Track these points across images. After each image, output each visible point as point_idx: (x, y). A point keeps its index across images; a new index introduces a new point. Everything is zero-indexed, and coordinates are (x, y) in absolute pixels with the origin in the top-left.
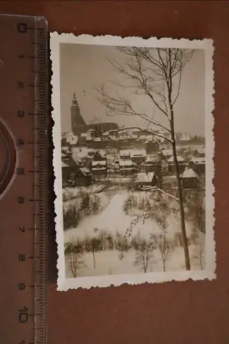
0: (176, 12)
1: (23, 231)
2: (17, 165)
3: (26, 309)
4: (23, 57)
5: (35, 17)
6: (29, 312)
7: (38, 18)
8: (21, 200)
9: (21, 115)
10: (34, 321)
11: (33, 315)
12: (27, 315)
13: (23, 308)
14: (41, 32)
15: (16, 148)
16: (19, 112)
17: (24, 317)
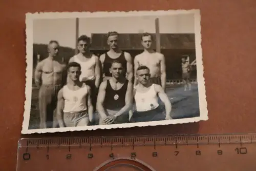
0: (13, 46)
1: (178, 152)
2: (129, 158)
3: (237, 149)
4: (48, 156)
5: (19, 147)
6: (239, 147)
7: (20, 145)
8: (155, 155)
9: (91, 156)
10: (246, 143)
11: (241, 144)
12: (240, 149)
13: (236, 152)
14: (29, 143)
15: (116, 159)
16: (89, 157)
17: (243, 151)
